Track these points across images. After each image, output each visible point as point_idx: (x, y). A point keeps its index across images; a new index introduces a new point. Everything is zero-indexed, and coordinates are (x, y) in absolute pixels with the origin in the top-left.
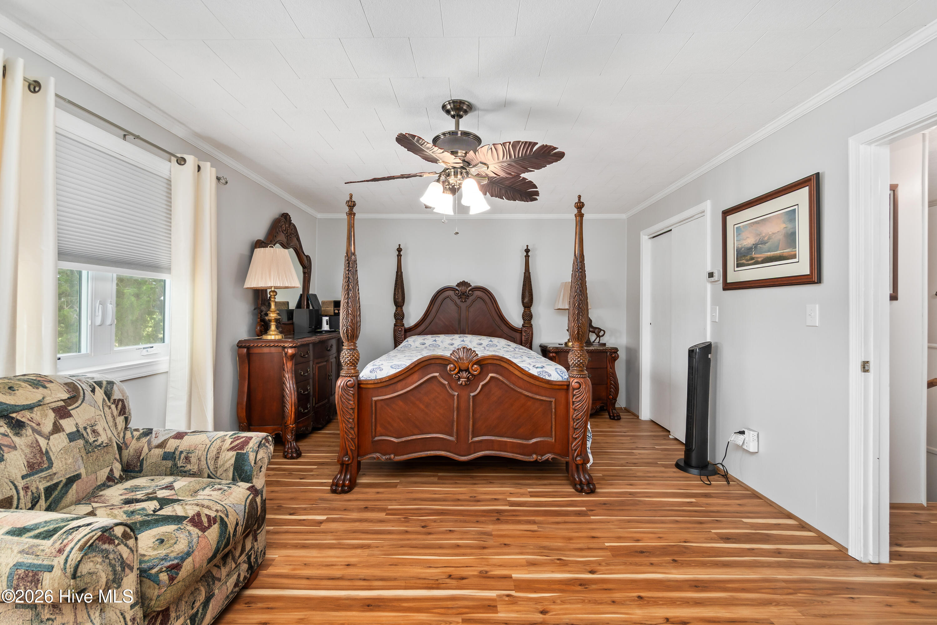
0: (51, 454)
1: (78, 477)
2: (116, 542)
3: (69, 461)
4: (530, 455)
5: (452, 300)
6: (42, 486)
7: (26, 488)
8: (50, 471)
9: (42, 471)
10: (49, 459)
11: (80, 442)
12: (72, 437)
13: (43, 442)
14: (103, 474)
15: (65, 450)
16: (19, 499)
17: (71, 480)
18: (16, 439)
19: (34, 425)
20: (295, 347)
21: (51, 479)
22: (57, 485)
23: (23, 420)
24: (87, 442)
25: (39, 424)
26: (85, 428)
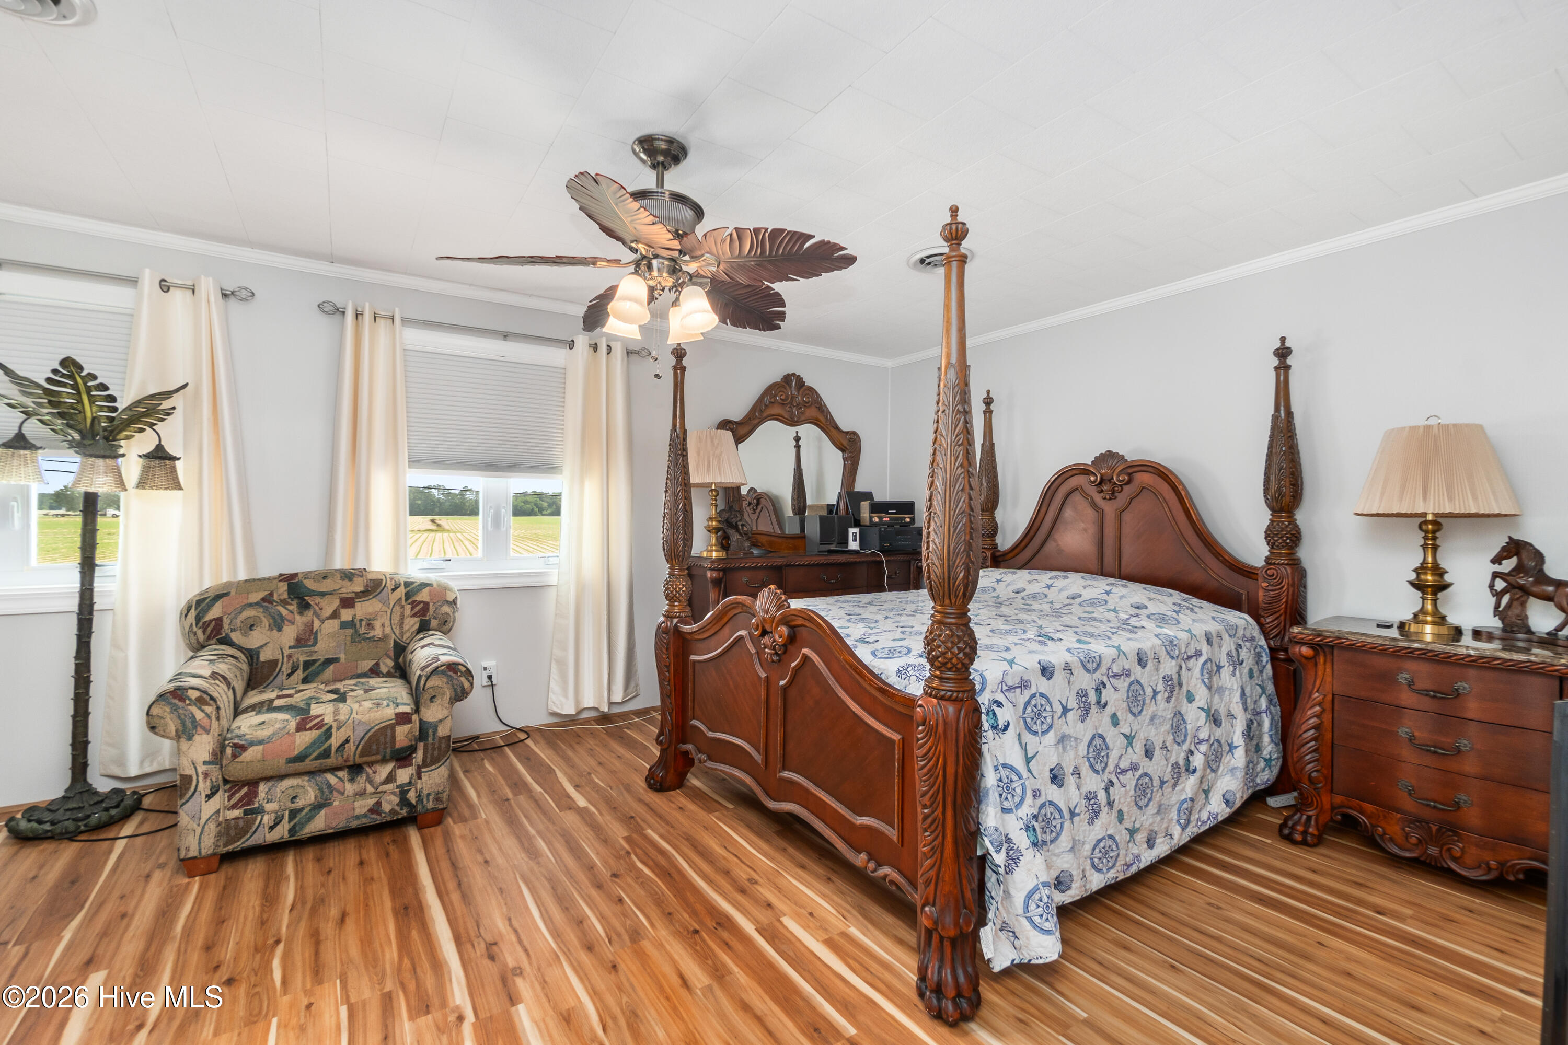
0: (319, 635)
1: (335, 660)
2: (187, 702)
3: (331, 645)
4: (859, 851)
5: (1086, 495)
6: (302, 659)
7: (289, 657)
8: (312, 649)
9: (306, 646)
10: (316, 639)
11: (349, 631)
12: (344, 625)
13: (317, 623)
14: (367, 665)
15: (333, 635)
16: (282, 663)
17: (329, 662)
18: (298, 617)
19: (317, 608)
20: (719, 570)
21: (311, 655)
22: (315, 661)
23: (312, 603)
24: (356, 631)
25: (321, 609)
26: (361, 620)
